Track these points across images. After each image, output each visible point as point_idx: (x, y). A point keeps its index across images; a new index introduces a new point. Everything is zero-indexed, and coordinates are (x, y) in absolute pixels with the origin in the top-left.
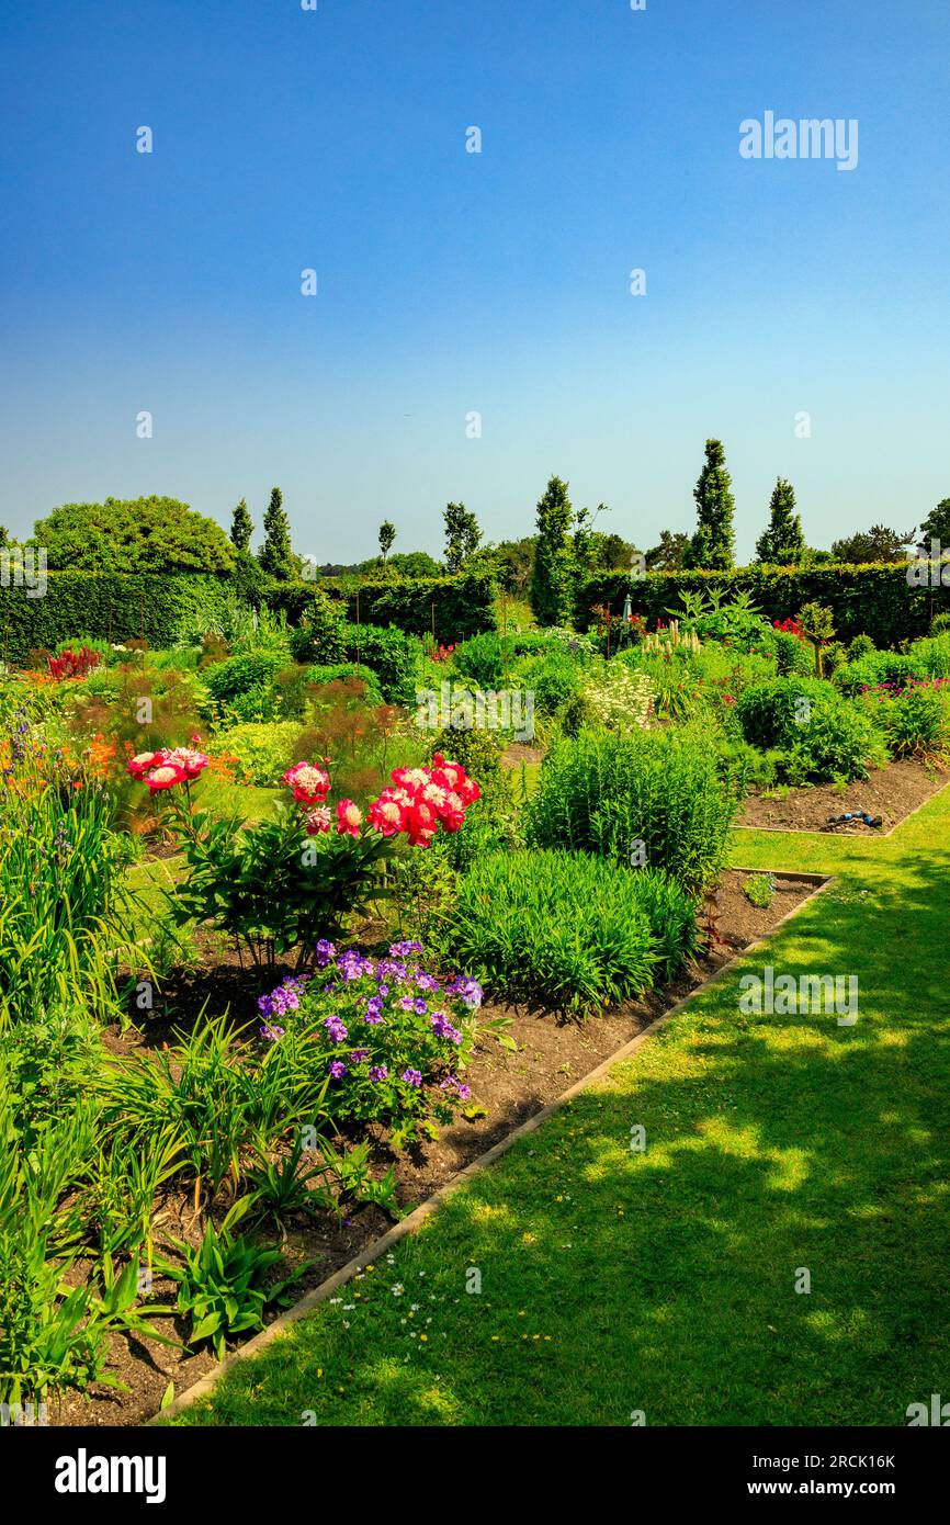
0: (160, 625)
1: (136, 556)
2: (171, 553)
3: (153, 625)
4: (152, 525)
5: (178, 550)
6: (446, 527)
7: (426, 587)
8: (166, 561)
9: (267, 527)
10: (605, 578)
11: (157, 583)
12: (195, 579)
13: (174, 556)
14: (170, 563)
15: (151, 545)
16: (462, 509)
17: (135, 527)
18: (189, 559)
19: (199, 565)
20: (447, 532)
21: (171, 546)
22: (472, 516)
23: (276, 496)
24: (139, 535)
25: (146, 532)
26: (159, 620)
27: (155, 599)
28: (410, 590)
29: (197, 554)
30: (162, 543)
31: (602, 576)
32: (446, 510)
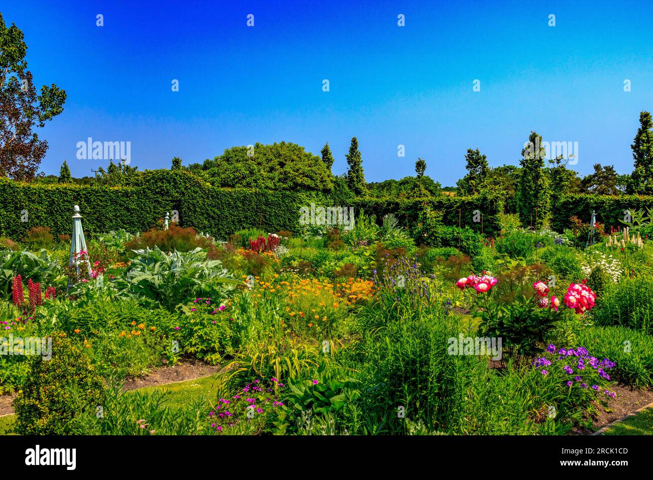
0: (290, 222)
1: (277, 179)
2: (297, 178)
3: (285, 222)
4: (286, 160)
5: (301, 176)
6: (467, 163)
7: (456, 202)
8: (294, 183)
9: (349, 162)
10: (574, 199)
11: (289, 196)
12: (310, 194)
13: (299, 180)
14: (296, 184)
15: (285, 173)
16: (478, 153)
17: (276, 161)
18: (308, 182)
19: (313, 185)
20: (467, 167)
21: (297, 174)
22: (484, 158)
23: (354, 142)
24: (278, 167)
25: (282, 165)
26: (289, 219)
27: (287, 206)
28: (445, 204)
29: (312, 178)
30: (292, 172)
31: (572, 198)
32: (467, 154)
